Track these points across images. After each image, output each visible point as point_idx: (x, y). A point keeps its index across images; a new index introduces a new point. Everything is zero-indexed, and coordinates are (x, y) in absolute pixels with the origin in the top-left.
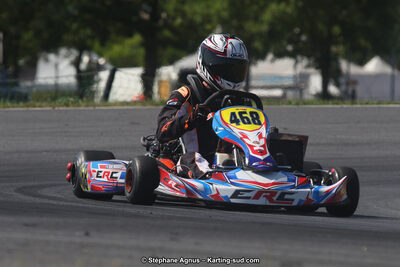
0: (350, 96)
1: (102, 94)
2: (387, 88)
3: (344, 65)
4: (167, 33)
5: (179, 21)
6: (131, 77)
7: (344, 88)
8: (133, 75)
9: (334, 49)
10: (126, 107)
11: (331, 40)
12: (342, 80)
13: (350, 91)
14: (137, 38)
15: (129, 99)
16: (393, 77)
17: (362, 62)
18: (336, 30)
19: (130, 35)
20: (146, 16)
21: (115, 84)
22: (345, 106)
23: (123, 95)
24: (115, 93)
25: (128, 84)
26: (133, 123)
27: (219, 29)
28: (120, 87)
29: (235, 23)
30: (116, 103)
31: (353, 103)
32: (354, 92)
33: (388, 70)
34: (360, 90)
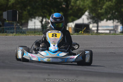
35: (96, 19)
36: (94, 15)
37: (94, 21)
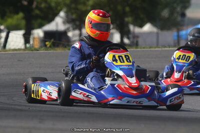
0: (135, 44)
1: (2, 45)
2: (155, 40)
3: (131, 27)
4: (37, 12)
5: (43, 5)
6: (17, 36)
7: (132, 40)
8: (19, 34)
9: (126, 19)
10: (15, 52)
11: (125, 14)
12: (131, 36)
13: (135, 42)
14: (21, 15)
15: (17, 48)
16: (158, 34)
17: (141, 26)
18: (127, 9)
19: (17, 13)
20: (25, 3)
21: (9, 39)
22: (132, 50)
23: (13, 45)
24: (9, 45)
25: (16, 39)
26: (19, 61)
27: (65, 9)
28: (12, 41)
29: (73, 6)
30: (10, 50)
31: (136, 48)
32: (137, 42)
33: (155, 30)
34: (140, 41)
35: (78, 23)
36: (74, 16)
37: (75, 26)
